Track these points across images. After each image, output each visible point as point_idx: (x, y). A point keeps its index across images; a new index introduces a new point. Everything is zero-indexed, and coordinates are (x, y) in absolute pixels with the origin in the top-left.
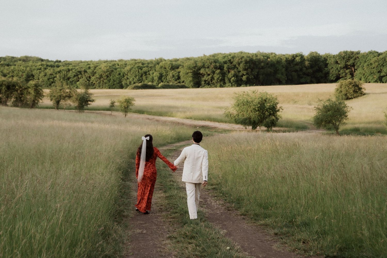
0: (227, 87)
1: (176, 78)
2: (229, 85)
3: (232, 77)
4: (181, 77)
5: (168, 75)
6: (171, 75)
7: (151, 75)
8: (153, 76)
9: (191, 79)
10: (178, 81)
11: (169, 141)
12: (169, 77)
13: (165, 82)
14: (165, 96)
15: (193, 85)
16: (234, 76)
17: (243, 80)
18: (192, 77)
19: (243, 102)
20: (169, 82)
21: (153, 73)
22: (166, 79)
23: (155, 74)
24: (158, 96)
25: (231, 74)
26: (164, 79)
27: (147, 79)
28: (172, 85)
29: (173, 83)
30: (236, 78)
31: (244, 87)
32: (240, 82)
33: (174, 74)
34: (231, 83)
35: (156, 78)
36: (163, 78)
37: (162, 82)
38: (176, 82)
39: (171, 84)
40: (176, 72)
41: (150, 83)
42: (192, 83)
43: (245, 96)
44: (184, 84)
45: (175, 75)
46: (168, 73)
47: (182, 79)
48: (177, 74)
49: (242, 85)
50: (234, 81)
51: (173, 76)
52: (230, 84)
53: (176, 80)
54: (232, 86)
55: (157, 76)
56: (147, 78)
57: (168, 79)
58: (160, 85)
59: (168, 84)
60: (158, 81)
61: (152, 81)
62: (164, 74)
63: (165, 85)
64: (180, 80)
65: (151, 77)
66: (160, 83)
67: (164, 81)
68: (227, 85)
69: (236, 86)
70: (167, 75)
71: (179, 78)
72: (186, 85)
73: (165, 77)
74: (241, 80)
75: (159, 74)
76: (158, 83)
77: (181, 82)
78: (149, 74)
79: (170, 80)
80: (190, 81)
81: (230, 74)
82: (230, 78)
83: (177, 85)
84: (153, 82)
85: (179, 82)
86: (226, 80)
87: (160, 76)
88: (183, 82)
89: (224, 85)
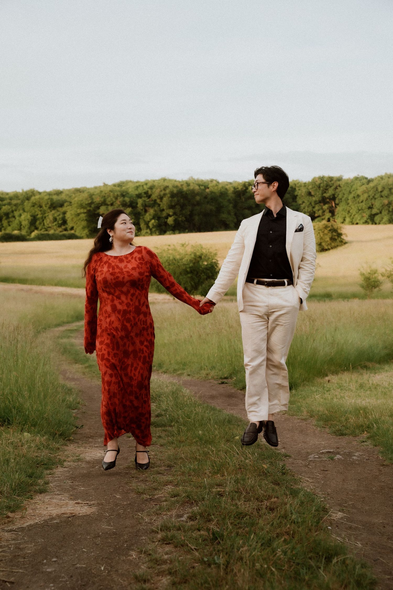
0: (144, 236)
1: (60, 222)
2: (147, 233)
3: (151, 220)
4: (69, 221)
5: (45, 217)
6: (51, 217)
7: (17, 218)
8: (21, 220)
9: (84, 223)
10: (63, 227)
11: (65, 320)
12: (47, 222)
13: (41, 230)
14: (44, 253)
15: (88, 233)
16: (154, 218)
17: (168, 224)
18: (86, 220)
19: (168, 261)
20: (49, 229)
21: (20, 215)
22: (42, 224)
23: (23, 217)
24: (33, 253)
25: (150, 215)
26: (40, 224)
27: (9, 225)
28: (53, 235)
29: (55, 231)
30: (157, 221)
31: (170, 234)
32: (163, 227)
33: (56, 215)
34: (151, 230)
35: (25, 223)
36: (38, 223)
37: (37, 229)
38: (60, 229)
39: (51, 232)
40: (58, 213)
41: (16, 232)
42: (86, 231)
43: (170, 252)
44: (72, 232)
45: (58, 218)
46: (46, 215)
47: (70, 224)
48: (61, 216)
49: (168, 232)
50: (154, 227)
51: (55, 219)
52: (148, 231)
53: (60, 226)
54: (151, 234)
55: (28, 220)
56: (11, 223)
57: (46, 224)
58: (33, 235)
59: (46, 232)
60: (29, 228)
61: (19, 227)
62: (39, 216)
63: (42, 235)
64: (67, 226)
65: (17, 221)
66: (33, 231)
67: (40, 228)
68: (144, 232)
69: (157, 233)
70: (43, 218)
71: (65, 222)
72: (77, 234)
73: (41, 220)
74: (166, 224)
75: (31, 216)
76: (29, 231)
77: (68, 229)
78: (14, 217)
79: (50, 225)
80: (84, 228)
81: (147, 214)
82: (149, 222)
83: (61, 233)
84: (20, 229)
85: (66, 230)
86: (142, 225)
87: (32, 220)
88: (72, 228)
89: (139, 233)
